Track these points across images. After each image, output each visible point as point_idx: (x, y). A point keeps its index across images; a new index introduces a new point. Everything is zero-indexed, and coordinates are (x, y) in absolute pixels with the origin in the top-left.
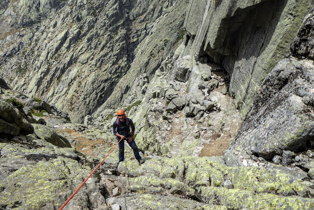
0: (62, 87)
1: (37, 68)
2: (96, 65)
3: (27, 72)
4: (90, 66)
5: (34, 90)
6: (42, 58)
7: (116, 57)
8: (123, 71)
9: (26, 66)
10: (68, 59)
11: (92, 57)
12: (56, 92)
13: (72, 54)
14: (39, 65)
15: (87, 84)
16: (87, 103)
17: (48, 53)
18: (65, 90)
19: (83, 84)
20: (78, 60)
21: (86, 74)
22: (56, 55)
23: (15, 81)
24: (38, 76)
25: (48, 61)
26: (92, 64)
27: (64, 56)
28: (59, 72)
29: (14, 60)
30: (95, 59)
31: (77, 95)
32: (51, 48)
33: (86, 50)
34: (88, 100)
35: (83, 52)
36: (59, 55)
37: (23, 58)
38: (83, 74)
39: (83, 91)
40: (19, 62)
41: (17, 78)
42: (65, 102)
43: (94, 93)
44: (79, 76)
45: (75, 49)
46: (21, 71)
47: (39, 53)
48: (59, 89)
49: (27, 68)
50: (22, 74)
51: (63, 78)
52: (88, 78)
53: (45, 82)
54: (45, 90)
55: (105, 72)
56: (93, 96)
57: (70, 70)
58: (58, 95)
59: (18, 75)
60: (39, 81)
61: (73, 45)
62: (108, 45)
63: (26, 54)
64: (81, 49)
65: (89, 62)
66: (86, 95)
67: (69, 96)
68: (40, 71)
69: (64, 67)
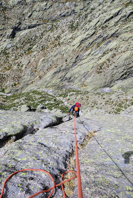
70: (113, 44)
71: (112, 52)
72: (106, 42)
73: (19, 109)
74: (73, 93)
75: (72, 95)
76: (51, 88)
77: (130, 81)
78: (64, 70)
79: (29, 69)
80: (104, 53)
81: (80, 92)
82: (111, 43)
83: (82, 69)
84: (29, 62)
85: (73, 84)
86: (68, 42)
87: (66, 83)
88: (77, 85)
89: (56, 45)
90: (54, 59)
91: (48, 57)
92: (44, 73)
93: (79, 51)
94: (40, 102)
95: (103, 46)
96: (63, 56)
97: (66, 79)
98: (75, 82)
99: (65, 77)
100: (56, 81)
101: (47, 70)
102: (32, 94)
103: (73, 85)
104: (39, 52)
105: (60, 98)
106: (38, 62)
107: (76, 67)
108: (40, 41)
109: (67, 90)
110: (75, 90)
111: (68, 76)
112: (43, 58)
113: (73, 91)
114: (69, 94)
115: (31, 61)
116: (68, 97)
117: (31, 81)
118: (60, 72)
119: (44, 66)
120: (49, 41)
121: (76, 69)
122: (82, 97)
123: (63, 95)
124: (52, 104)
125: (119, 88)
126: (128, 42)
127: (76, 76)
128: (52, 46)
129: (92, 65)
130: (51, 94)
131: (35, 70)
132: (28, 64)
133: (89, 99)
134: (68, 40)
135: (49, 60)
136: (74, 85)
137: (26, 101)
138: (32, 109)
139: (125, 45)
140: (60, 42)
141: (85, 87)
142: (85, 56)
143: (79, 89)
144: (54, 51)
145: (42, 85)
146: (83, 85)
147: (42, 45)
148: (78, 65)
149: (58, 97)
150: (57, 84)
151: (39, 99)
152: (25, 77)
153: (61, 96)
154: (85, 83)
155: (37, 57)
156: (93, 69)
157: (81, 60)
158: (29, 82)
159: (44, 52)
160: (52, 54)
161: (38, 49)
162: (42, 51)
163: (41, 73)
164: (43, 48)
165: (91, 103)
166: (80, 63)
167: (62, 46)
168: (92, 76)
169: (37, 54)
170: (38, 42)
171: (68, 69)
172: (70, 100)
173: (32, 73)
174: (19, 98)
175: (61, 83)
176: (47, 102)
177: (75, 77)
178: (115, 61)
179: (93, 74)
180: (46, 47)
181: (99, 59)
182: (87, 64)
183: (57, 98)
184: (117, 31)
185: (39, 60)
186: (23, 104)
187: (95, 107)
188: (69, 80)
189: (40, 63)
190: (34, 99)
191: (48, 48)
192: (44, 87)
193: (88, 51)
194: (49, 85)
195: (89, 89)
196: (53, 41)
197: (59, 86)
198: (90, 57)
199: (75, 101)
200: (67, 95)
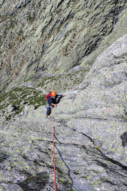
0: (60, 36)
1: (42, 19)
2: (89, 22)
3: (35, 20)
4: (84, 22)
5: (39, 35)
6: (47, 10)
7: (105, 17)
8: (108, 31)
9: (34, 15)
10: (67, 14)
11: (87, 14)
12: (55, 39)
13: (70, 10)
14: (44, 15)
15: (80, 36)
16: (78, 52)
17: (52, 7)
18: (62, 38)
19: (77, 36)
20: (75, 16)
21: (80, 28)
22: (58, 10)
23: (26, 26)
24: (43, 25)
25: (52, 13)
26: (86, 21)
27: (64, 11)
28: (59, 23)
29: (26, 10)
30: (89, 17)
31: (71, 44)
32: (55, 3)
33: (82, 8)
34: (79, 50)
35: (80, 9)
36: (61, 10)
37: (33, 9)
38: (77, 28)
39: (76, 42)
40: (30, 12)
41: (27, 24)
42: (61, 49)
43: (85, 45)
44: (74, 29)
45: (73, 6)
46: (31, 19)
47: (45, 6)
48: (58, 37)
49: (35, 17)
50: (31, 21)
51: (62, 29)
52: (81, 32)
53: (48, 30)
54: (48, 36)
55: (95, 29)
56: (83, 47)
57: (68, 24)
58: (56, 42)
59: (29, 22)
60: (43, 29)
61: (73, 2)
62: (101, 6)
63: (35, 6)
64: (79, 7)
65: (84, 18)
66: (79, 46)
67: (65, 44)
68: (45, 21)
69: (63, 20)
70: (71, 25)
71: (72, 33)
72: (64, 25)
73: (6, 110)
74: (48, 80)
75: (48, 82)
76: (30, 81)
77: (93, 55)
78: (35, 61)
79: (5, 70)
80: (66, 36)
81: (54, 78)
82: (69, 25)
83: (51, 56)
84: (2, 63)
85: (47, 71)
86: (31, 34)
87: (41, 72)
88: (50, 71)
89: (21, 40)
90: (24, 54)
91: (18, 53)
92: (19, 69)
93: (43, 40)
94: (22, 98)
95: (63, 30)
96: (31, 49)
97: (40, 69)
98: (48, 69)
99: (39, 67)
100: (32, 73)
101: (21, 66)
102: (14, 92)
103: (47, 73)
104: (8, 51)
105: (39, 88)
106: (10, 60)
107: (45, 55)
108: (5, 40)
109: (43, 80)
110: (50, 77)
111: (41, 65)
112: (13, 56)
113: (49, 78)
114: (45, 83)
115: (4, 62)
116: (45, 86)
117: (10, 80)
118: (32, 64)
119: (17, 63)
120: (14, 38)
121: (46, 58)
122: (56, 82)
123: (41, 85)
124: (32, 97)
125: (86, 64)
126: (83, 20)
127: (48, 63)
128: (18, 42)
129: (58, 50)
130: (31, 86)
131: (10, 68)
132: (1, 65)
133: (61, 83)
134: (30, 32)
135: (20, 56)
136: (49, 72)
137: (11, 100)
138: (16, 106)
139: (81, 24)
140: (24, 36)
141: (58, 72)
142: (50, 43)
143: (54, 75)
144: (21, 46)
145: (20, 80)
146: (56, 70)
147: (8, 44)
148: (46, 53)
149: (37, 87)
150: (34, 76)
151: (21, 95)
152: (3, 78)
153: (39, 86)
154: (57, 68)
155: (7, 56)
156: (60, 53)
157: (48, 48)
158: (9, 81)
159: (12, 49)
160: (20, 49)
161: (6, 49)
162: (10, 49)
163: (16, 70)
164: (10, 46)
165: (63, 86)
166: (48, 51)
167: (26, 39)
168: (61, 60)
169: (7, 53)
170: (4, 42)
171: (39, 60)
172: (47, 88)
173: (8, 73)
174: (4, 99)
175: (37, 73)
176: (28, 97)
177: (47, 65)
178: (76, 41)
179: (62, 58)
180: (12, 44)
181: (63, 42)
182: (53, 50)
183: (37, 89)
184: (71, 11)
185: (10, 58)
186: (9, 104)
187: (67, 89)
188: (43, 69)
189: (12, 61)
190: (17, 97)
191: (14, 45)
192: (23, 82)
193: (51, 38)
194: (27, 79)
195: (62, 72)
196: (17, 37)
197: (36, 77)
198: (55, 43)
199: (51, 88)
200: (44, 84)
